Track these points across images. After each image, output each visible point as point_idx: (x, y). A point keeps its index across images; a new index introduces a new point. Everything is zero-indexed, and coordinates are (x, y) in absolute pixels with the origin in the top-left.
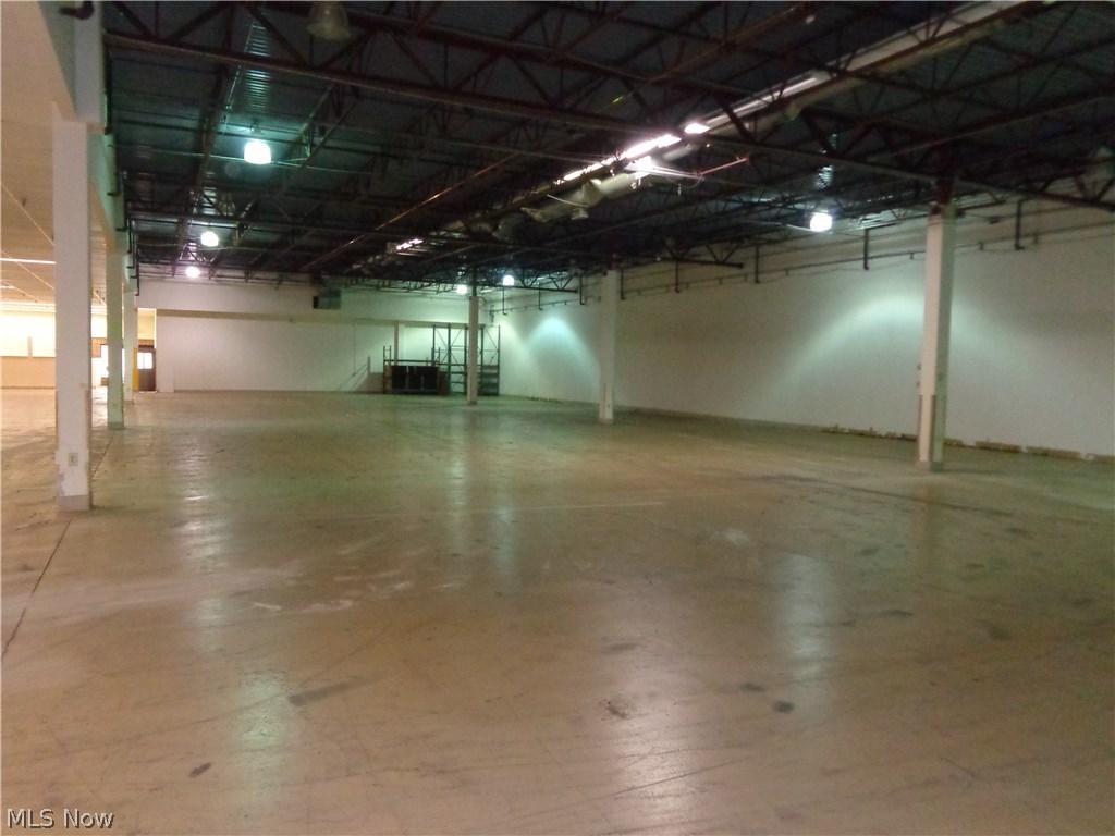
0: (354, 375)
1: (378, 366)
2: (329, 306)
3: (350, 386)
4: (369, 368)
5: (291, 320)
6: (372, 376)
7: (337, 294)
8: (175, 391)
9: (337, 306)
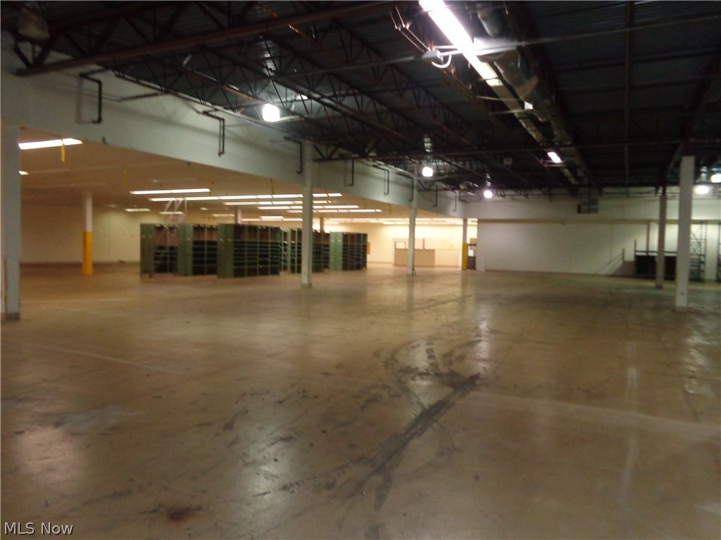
0: (610, 262)
1: (630, 257)
2: (589, 211)
3: (608, 270)
4: (623, 258)
5: (563, 222)
6: (625, 263)
7: (595, 202)
8: (487, 271)
9: (596, 211)
